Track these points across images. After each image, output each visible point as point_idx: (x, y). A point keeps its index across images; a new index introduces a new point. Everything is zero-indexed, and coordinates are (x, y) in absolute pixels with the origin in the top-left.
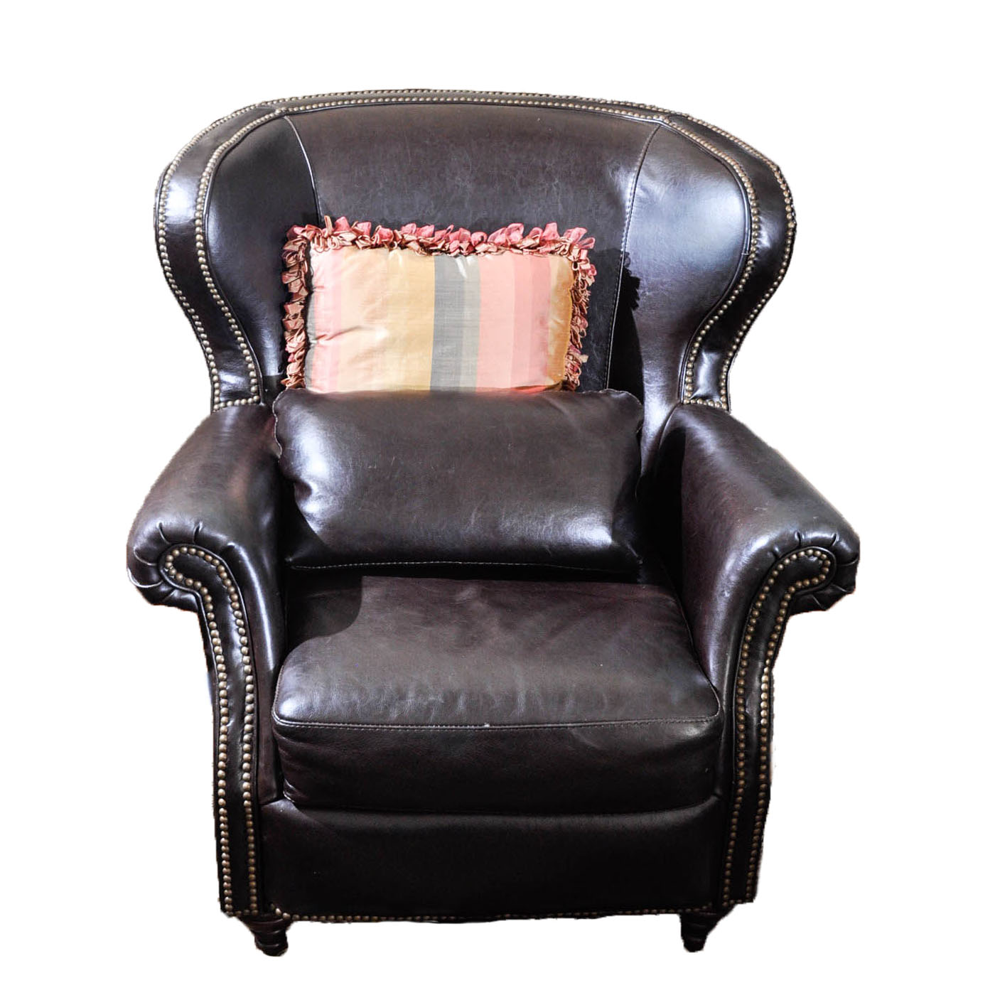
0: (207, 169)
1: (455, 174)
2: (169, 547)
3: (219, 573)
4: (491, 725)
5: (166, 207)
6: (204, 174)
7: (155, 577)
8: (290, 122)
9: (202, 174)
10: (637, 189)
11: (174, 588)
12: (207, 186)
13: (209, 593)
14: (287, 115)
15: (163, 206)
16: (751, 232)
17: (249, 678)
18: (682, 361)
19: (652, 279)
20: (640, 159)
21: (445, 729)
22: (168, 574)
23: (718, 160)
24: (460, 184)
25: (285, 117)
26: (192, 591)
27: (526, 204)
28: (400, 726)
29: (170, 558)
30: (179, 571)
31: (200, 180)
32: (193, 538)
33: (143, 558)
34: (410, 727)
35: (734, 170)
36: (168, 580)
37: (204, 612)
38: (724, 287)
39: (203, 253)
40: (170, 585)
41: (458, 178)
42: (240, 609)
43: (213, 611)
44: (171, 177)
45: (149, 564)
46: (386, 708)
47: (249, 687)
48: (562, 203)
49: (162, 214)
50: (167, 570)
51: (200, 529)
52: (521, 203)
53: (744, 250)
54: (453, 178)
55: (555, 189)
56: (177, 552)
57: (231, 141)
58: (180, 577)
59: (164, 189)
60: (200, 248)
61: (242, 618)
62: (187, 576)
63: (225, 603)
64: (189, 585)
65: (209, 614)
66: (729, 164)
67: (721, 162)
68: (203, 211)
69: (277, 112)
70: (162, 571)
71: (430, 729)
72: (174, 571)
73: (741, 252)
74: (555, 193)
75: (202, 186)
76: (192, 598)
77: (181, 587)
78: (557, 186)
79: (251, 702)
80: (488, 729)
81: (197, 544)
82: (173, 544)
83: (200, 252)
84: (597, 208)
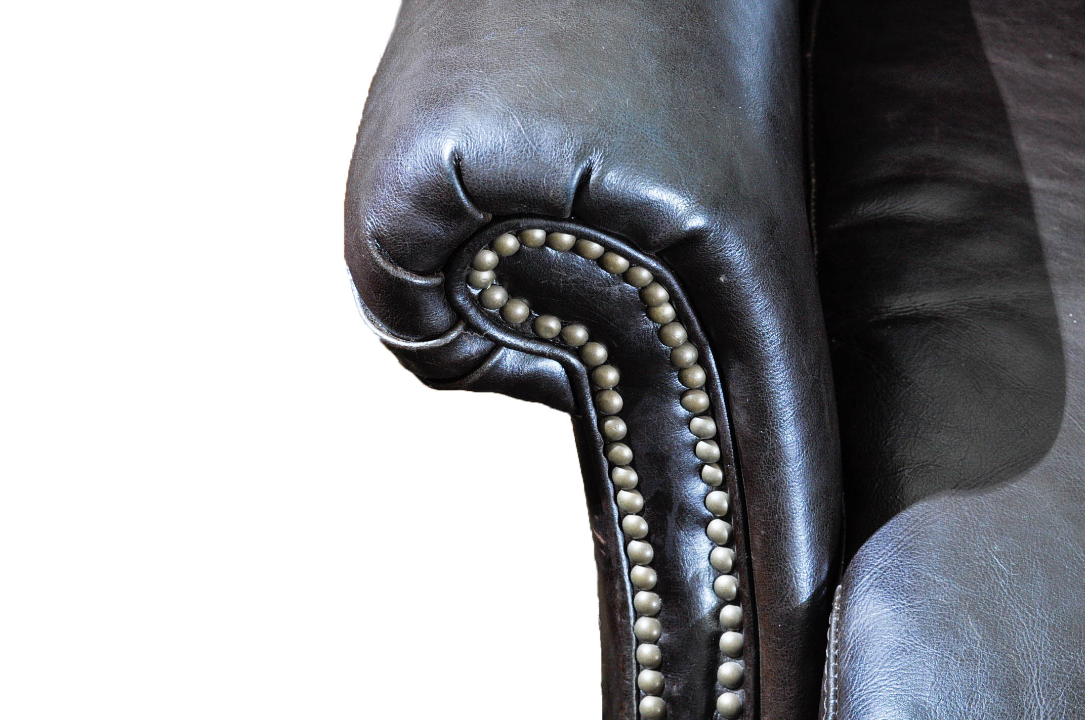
2: (484, 227)
3: (646, 305)
7: (439, 315)
11: (498, 345)
13: (611, 360)
17: (730, 613)
22: (480, 302)
26: (557, 352)
29: (489, 257)
30: (513, 294)
32: (569, 206)
33: (398, 261)
36: (479, 320)
37: (593, 414)
40: (489, 337)
42: (711, 412)
43: (623, 414)
45: (420, 281)
47: (729, 639)
50: (476, 292)
51: (594, 176)
56: (510, 242)
58: (520, 310)
61: (717, 438)
62: (540, 307)
63: (665, 393)
64: (549, 336)
65: (609, 423)
70: (460, 299)
72: (498, 295)
76: (554, 367)
77: (521, 343)
79: (735, 685)
81: (579, 221)
82: (497, 219)
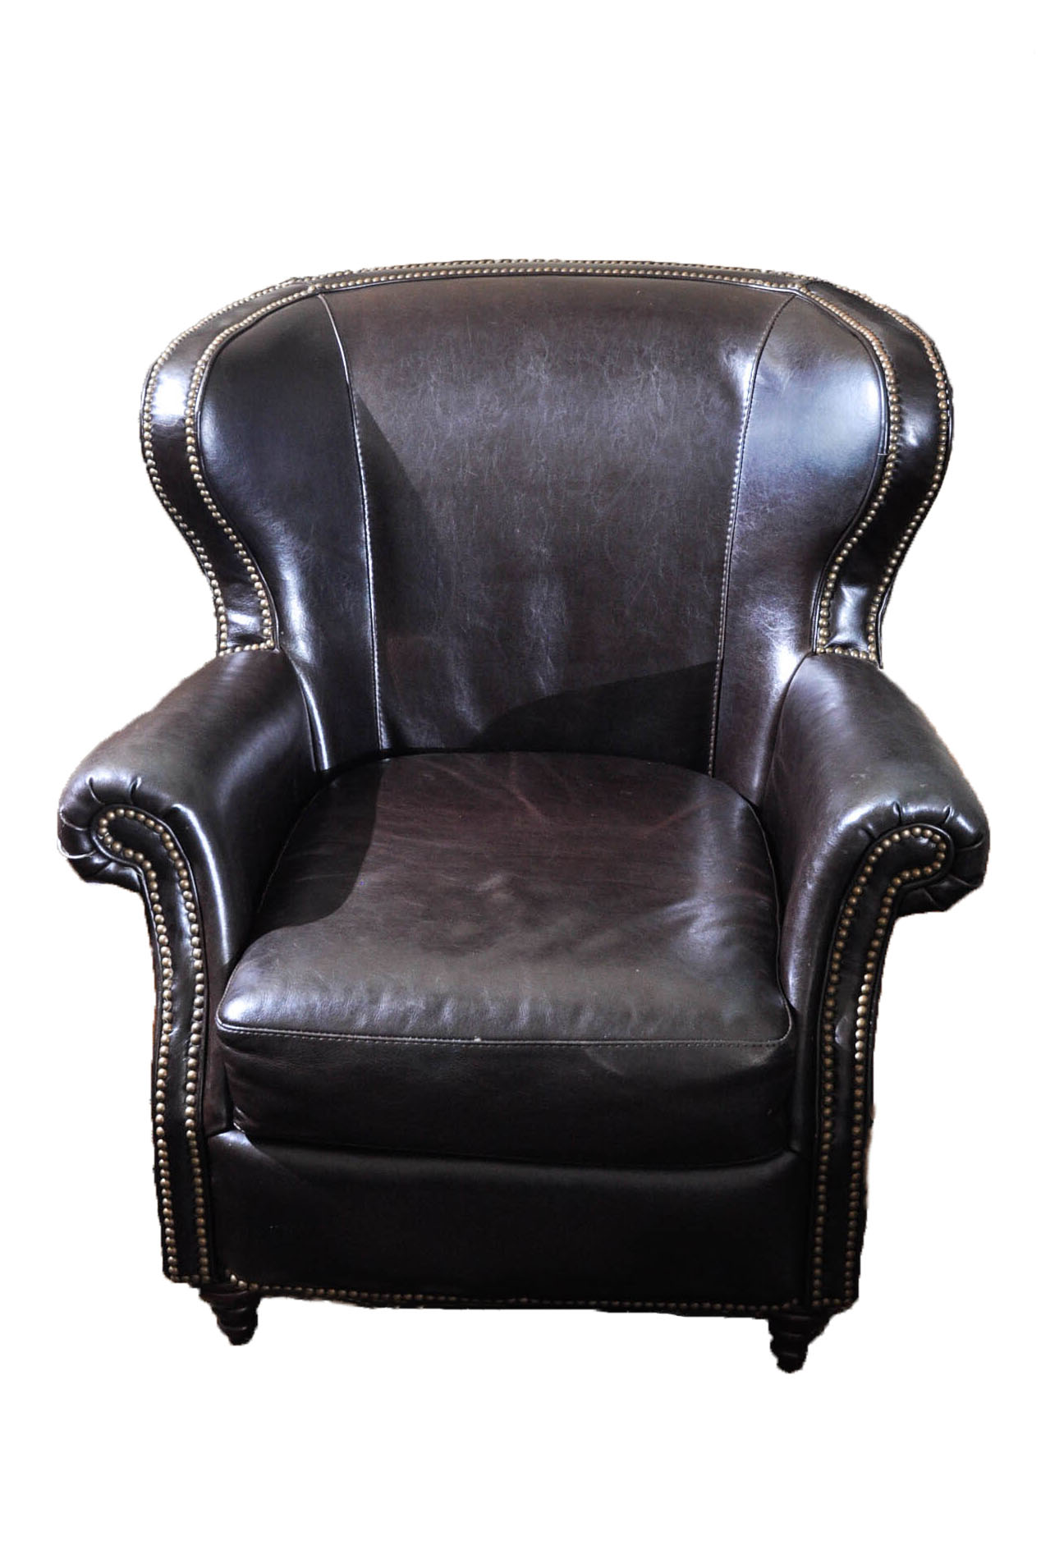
0: (204, 357)
1: (527, 362)
2: (101, 808)
3: (163, 842)
4: (483, 1039)
5: (153, 403)
6: (200, 363)
7: (86, 845)
8: (324, 302)
9: (196, 362)
10: (757, 376)
11: (110, 861)
12: (201, 377)
13: (153, 868)
14: (321, 293)
15: (149, 402)
16: (889, 426)
17: (199, 976)
18: (814, 597)
19: (774, 490)
20: (762, 339)
21: (424, 1042)
22: (103, 843)
23: (855, 335)
24: (532, 374)
25: (320, 296)
26: (132, 864)
27: (617, 398)
28: (367, 1037)
29: (105, 822)
30: (116, 840)
31: (193, 371)
32: (129, 796)
33: (72, 822)
34: (380, 1038)
35: (872, 347)
36: (102, 849)
37: (146, 891)
38: (861, 499)
39: (196, 460)
40: (104, 856)
41: (531, 367)
42: (190, 889)
43: (157, 891)
44: (161, 367)
45: (79, 829)
46: (352, 1013)
47: (199, 987)
48: (662, 396)
49: (148, 412)
50: (101, 838)
51: (138, 786)
52: (610, 396)
53: (880, 450)
54: (524, 368)
55: (653, 379)
56: (112, 815)
57: (241, 324)
58: (118, 846)
59: (151, 382)
60: (192, 454)
61: (193, 901)
62: (125, 846)
63: (173, 881)
64: (127, 856)
65: (153, 894)
66: (867, 340)
67: (857, 337)
68: (194, 407)
69: (310, 289)
70: (94, 838)
71: (405, 1041)
72: (109, 840)
73: (877, 452)
74: (654, 384)
75: (195, 378)
76: (134, 874)
77: (119, 860)
78: (656, 375)
79: (200, 1006)
80: (478, 1044)
81: (135, 804)
82: (107, 804)
83: (192, 458)
84: (707, 402)
